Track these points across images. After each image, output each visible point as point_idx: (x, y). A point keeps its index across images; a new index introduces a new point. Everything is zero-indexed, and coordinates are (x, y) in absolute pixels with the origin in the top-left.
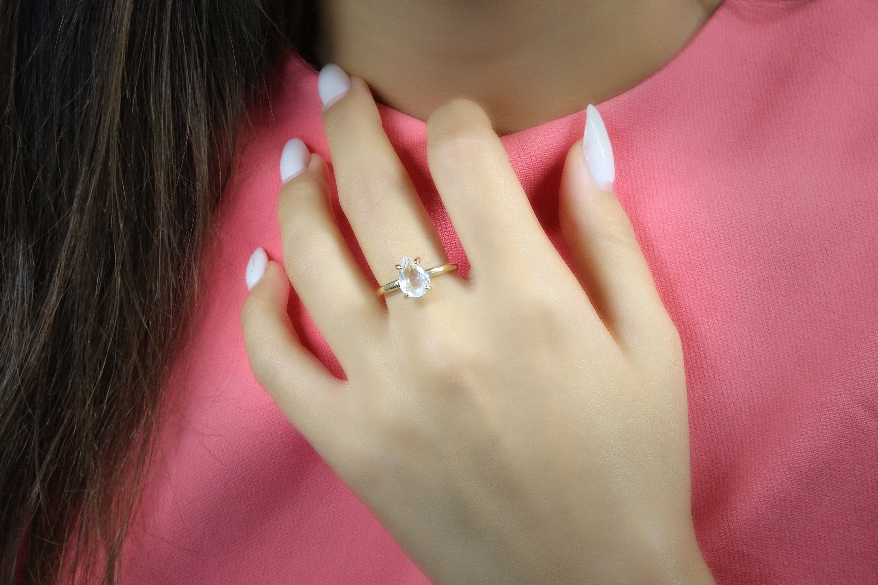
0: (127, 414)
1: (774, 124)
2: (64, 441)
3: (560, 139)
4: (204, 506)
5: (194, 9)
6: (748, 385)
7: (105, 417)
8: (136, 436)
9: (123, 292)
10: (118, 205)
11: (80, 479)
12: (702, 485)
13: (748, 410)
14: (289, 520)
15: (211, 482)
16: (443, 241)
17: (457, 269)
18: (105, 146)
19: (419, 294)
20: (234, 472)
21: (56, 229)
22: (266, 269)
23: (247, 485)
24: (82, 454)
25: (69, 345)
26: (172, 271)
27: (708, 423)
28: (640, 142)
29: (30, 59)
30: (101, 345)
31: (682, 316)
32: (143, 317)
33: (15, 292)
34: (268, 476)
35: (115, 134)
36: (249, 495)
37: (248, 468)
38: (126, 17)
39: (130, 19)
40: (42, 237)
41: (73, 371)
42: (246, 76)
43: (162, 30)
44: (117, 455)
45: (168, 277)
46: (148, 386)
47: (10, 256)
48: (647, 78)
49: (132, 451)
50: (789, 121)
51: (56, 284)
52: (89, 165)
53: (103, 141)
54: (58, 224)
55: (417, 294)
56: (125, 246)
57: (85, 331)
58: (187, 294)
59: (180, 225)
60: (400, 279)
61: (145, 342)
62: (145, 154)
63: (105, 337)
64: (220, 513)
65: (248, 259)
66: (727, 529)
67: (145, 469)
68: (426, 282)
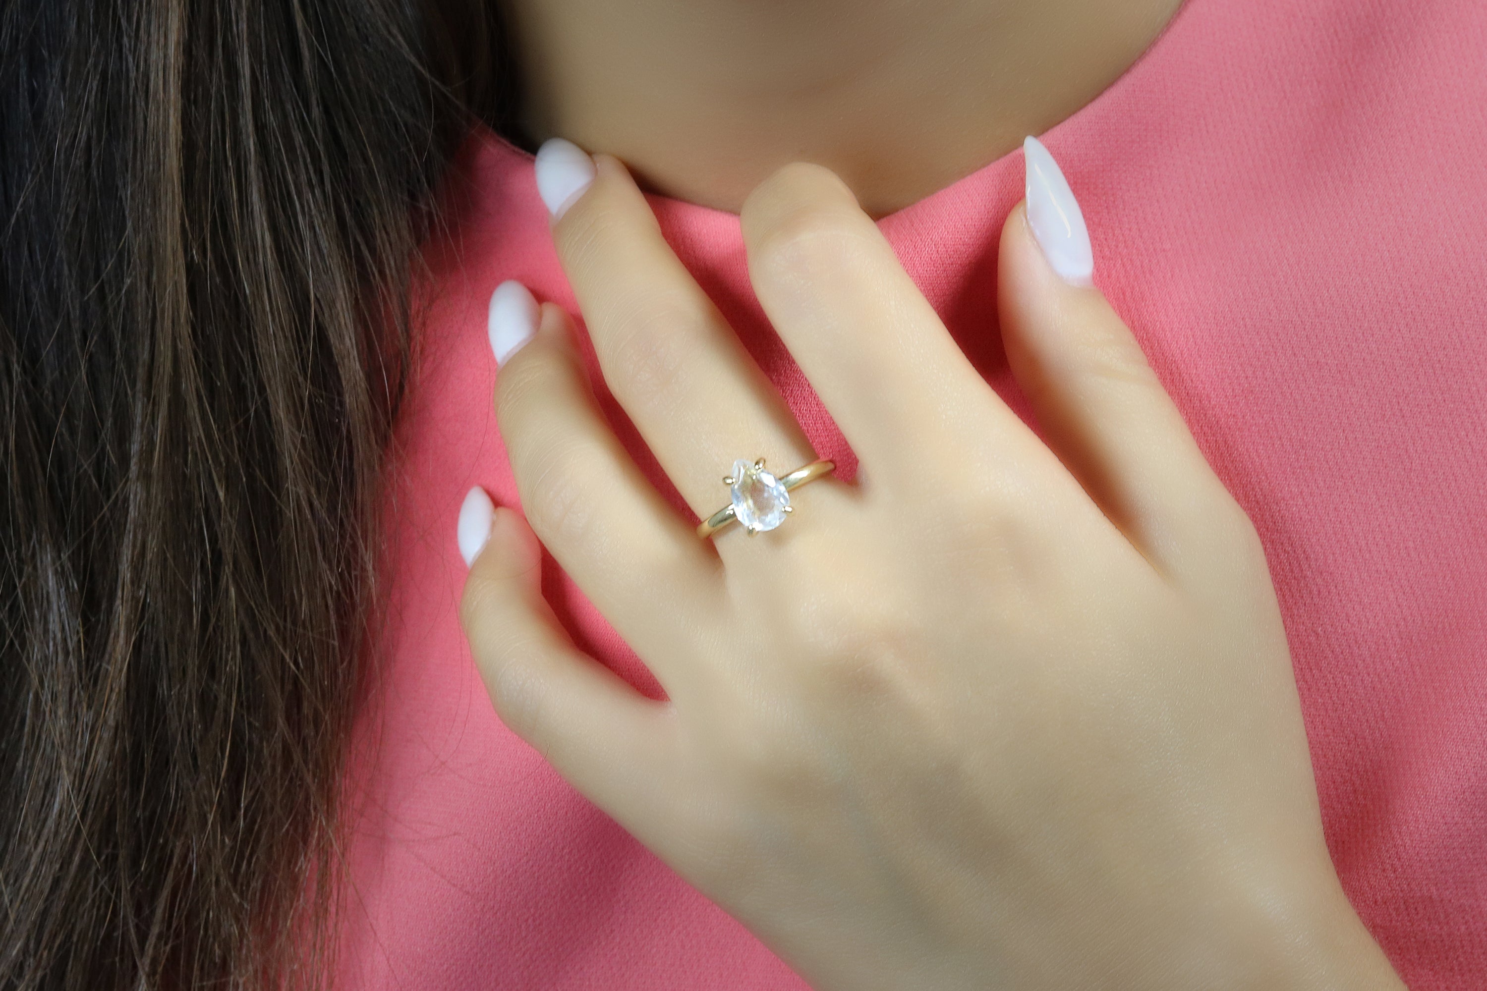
0: (284, 830)
1: (1364, 119)
2: (179, 896)
3: (983, 207)
4: (445, 967)
5: (293, 85)
6: (1392, 597)
7: (245, 842)
8: (306, 868)
9: (241, 612)
10: (209, 458)
11: (217, 960)
12: (1337, 789)
13: (1398, 641)
14: (603, 967)
15: (452, 919)
16: (801, 422)
17: (835, 467)
18: (170, 354)
19: (773, 522)
20: (491, 896)
21: (106, 519)
22: (493, 525)
23: (517, 915)
24: (213, 915)
25: (161, 723)
26: (325, 561)
27: (1330, 677)
28: (1129, 191)
29: (13, 221)
30: (219, 714)
31: (1253, 489)
32: (286, 652)
33: (51, 644)
34: (554, 894)
35: (185, 330)
36: (524, 934)
37: (514, 885)
38: (172, 120)
39: (179, 120)
40: (83, 535)
41: (174, 768)
42: (409, 190)
43: (241, 133)
44: (277, 907)
45: (320, 574)
46: (314, 776)
47: (32, 578)
48: (1123, 74)
49: (302, 894)
50: (1389, 109)
51: (122, 612)
52: (148, 394)
53: (164, 347)
54: (108, 508)
55: (769, 524)
56: (234, 530)
57: (185, 693)
58: (357, 598)
59: (327, 477)
60: (735, 502)
61: (295, 699)
62: (245, 360)
63: (222, 697)
64: (478, 973)
65: (458, 510)
66: (1396, 861)
67: (331, 923)
68: (782, 500)
